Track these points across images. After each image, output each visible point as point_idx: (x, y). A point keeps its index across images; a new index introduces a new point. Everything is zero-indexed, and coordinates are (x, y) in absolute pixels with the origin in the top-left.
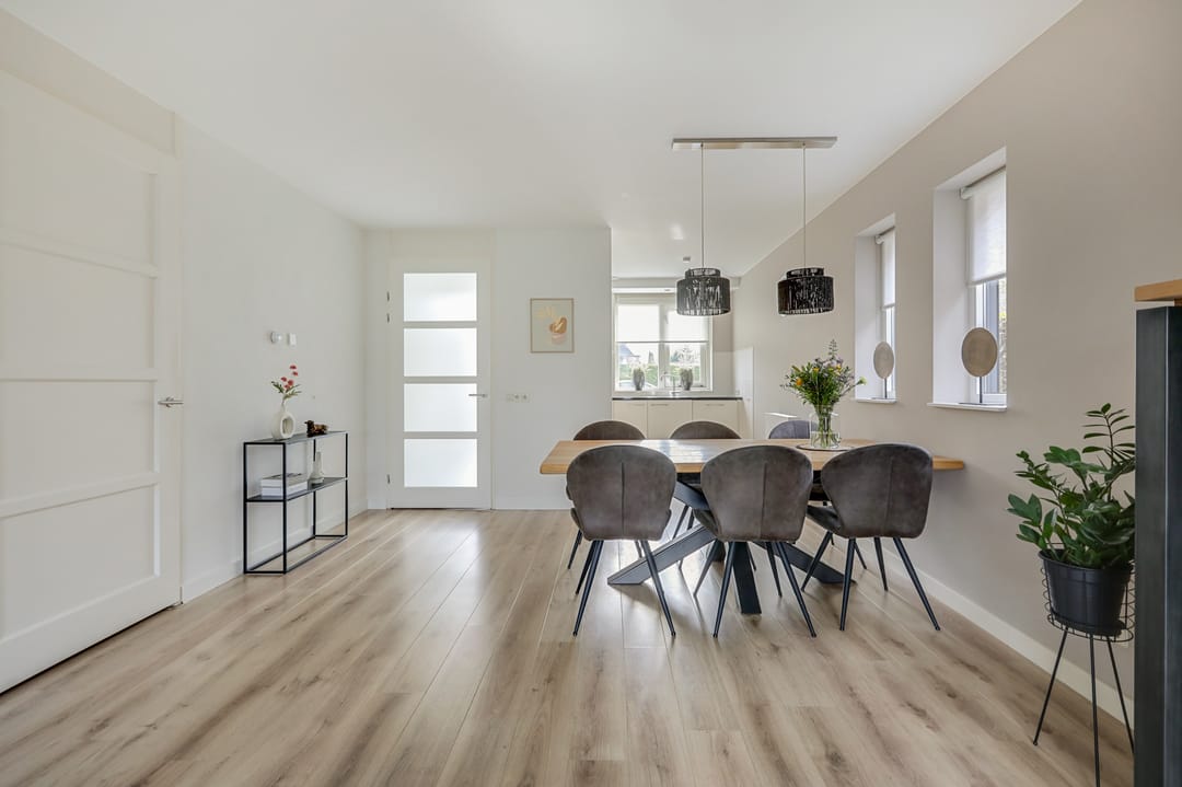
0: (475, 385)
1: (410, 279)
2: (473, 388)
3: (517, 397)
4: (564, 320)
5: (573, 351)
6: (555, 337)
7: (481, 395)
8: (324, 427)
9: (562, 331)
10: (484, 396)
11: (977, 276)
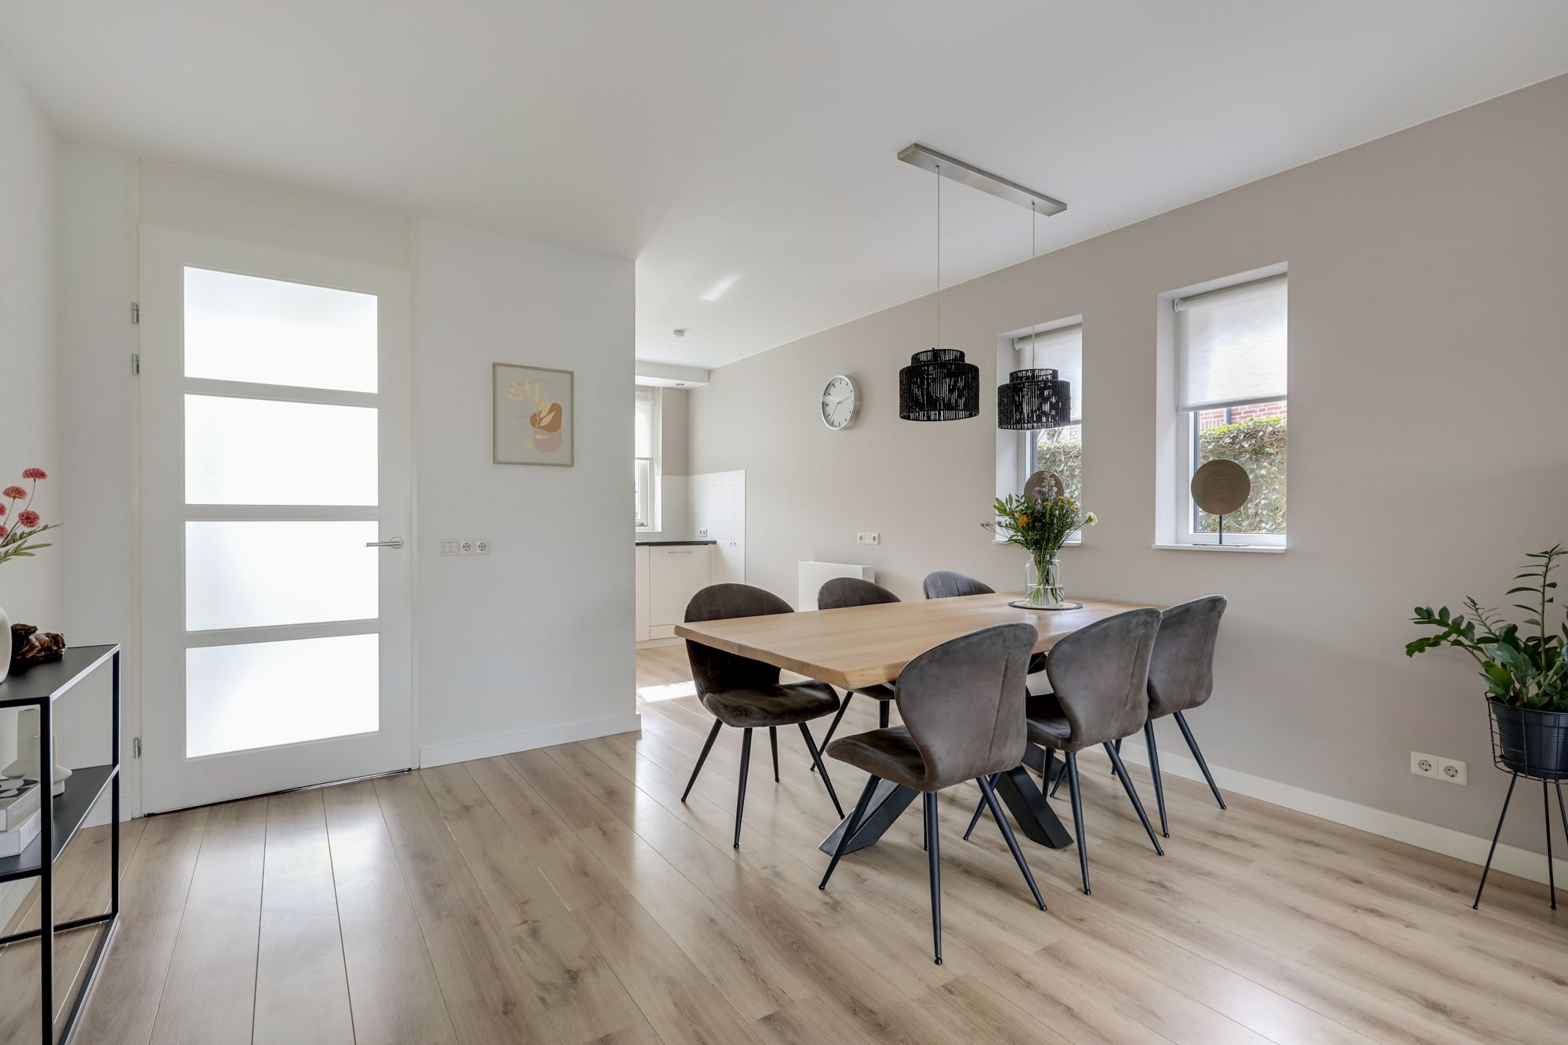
0: (375, 524)
1: (196, 281)
2: (370, 530)
3: (467, 547)
4: (556, 408)
5: (572, 465)
6: (539, 437)
7: (387, 544)
8: (56, 640)
9: (554, 426)
10: (395, 545)
11: (1193, 399)
